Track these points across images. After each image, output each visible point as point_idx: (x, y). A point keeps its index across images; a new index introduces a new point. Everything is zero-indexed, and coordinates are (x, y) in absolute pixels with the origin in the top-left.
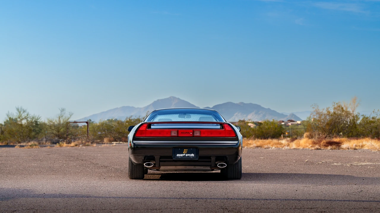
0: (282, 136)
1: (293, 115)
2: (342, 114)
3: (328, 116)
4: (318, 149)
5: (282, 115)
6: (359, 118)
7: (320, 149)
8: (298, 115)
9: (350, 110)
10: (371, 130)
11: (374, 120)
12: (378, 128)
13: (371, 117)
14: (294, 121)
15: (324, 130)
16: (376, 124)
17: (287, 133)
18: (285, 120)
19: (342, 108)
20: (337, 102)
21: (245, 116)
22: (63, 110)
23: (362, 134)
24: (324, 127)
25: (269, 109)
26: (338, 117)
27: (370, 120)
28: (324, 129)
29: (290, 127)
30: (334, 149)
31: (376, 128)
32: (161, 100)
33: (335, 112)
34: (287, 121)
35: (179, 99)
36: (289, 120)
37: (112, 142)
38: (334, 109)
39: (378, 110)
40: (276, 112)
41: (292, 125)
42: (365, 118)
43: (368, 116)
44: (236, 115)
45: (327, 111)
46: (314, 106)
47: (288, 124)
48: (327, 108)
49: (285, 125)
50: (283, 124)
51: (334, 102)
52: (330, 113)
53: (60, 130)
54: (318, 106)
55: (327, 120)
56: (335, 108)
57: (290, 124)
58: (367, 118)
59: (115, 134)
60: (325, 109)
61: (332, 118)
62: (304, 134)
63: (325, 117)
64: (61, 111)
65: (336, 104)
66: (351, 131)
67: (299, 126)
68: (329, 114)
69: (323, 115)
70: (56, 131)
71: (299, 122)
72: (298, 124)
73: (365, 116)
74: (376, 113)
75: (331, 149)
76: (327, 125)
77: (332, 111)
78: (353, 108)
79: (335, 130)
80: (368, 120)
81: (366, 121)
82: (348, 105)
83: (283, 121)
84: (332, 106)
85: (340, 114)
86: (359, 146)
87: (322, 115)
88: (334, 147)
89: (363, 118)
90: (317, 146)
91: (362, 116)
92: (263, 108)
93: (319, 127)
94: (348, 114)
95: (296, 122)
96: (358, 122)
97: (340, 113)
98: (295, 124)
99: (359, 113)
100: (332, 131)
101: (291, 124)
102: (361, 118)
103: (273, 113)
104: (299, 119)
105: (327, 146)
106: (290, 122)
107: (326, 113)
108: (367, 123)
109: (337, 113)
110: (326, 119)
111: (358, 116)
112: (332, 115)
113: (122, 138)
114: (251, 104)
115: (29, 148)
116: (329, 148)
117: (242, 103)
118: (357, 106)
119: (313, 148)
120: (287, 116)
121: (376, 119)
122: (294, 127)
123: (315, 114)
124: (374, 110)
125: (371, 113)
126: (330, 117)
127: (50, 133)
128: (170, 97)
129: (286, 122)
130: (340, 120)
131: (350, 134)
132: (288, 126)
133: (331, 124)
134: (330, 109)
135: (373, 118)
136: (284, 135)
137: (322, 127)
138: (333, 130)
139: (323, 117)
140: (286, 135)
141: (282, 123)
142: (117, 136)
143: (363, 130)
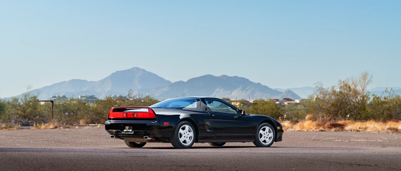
0: (280, 118)
1: (289, 91)
2: (349, 94)
3: (333, 96)
4: (322, 131)
5: (276, 92)
6: (369, 98)
7: (325, 131)
8: (296, 92)
9: (359, 88)
10: (383, 112)
11: (386, 100)
12: (390, 109)
13: (383, 96)
14: (291, 100)
15: (328, 112)
16: (388, 105)
17: (285, 115)
18: (280, 98)
19: (350, 87)
20: (344, 80)
21: (228, 92)
22: (30, 87)
23: (372, 117)
24: (328, 109)
25: (259, 84)
26: (344, 97)
27: (382, 100)
28: (329, 110)
29: (286, 107)
30: (338, 131)
31: (389, 110)
32: (122, 72)
33: (341, 91)
34: (283, 100)
35: (144, 70)
36: (285, 99)
37: (90, 124)
38: (340, 89)
39: (392, 89)
40: (268, 87)
41: (289, 105)
42: (376, 98)
43: (380, 96)
44: (218, 91)
45: (332, 90)
46: (318, 85)
47: (283, 103)
48: (332, 87)
49: (280, 104)
50: (278, 104)
51: (340, 80)
52: (335, 92)
53: (26, 110)
54: (322, 84)
55: (333, 100)
56: (341, 87)
57: (286, 103)
58: (378, 98)
59: (93, 115)
60: (330, 88)
61: (337, 98)
62: (305, 116)
63: (330, 97)
64: (28, 89)
65: (342, 82)
66: (359, 114)
67: (299, 106)
68: (334, 94)
69: (328, 94)
70: (21, 111)
71: (297, 101)
72: (297, 104)
73: (376, 95)
74: (388, 93)
75: (335, 131)
76: (332, 106)
77: (338, 90)
78: (363, 86)
79: (341, 112)
80: (380, 100)
81: (377, 102)
82: (357, 83)
83: (277, 100)
84: (338, 84)
85: (347, 94)
86: (363, 128)
87: (326, 94)
88: (338, 128)
89: (374, 98)
90: (321, 128)
91: (373, 95)
92: (252, 83)
93: (323, 109)
94: (356, 93)
95: (295, 101)
96: (368, 102)
97: (347, 92)
98: (293, 104)
99: (369, 93)
100: (337, 113)
101: (288, 103)
102: (372, 98)
103: (265, 89)
104: (298, 97)
105: (331, 128)
106: (286, 100)
107: (331, 92)
108: (378, 104)
109: (344, 93)
110: (330, 99)
111: (369, 95)
112: (337, 95)
113: (101, 120)
114: (236, 77)
115: (9, 130)
116: (333, 129)
117: (225, 76)
118: (368, 83)
119: (318, 130)
120: (282, 93)
121: (389, 99)
122: (292, 107)
123: (319, 94)
124: (387, 88)
125: (383, 93)
126: (335, 97)
127: (15, 113)
128: (133, 68)
129: (281, 101)
130: (347, 101)
131: (359, 117)
132: (284, 106)
133: (337, 105)
134: (336, 88)
135: (385, 98)
136: (282, 117)
137: (326, 108)
138: (339, 111)
139: (327, 97)
140: (285, 117)
141: (276, 102)
142: (94, 118)
143: (374, 112)
